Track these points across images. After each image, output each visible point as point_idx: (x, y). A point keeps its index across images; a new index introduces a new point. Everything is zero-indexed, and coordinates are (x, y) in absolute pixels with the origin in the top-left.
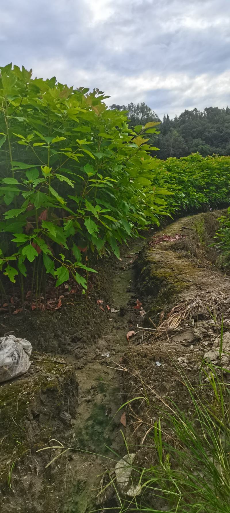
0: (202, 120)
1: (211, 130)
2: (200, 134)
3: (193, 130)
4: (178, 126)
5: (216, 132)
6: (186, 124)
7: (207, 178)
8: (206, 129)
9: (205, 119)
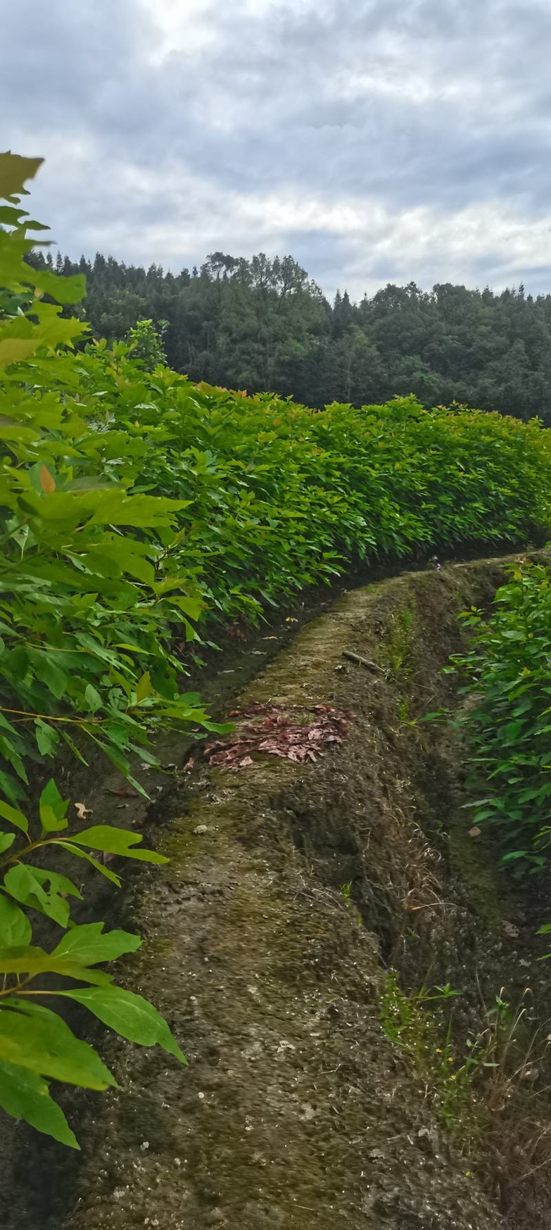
0: (426, 312)
1: (445, 338)
2: (419, 346)
3: (402, 334)
4: (368, 321)
5: (456, 344)
6: (389, 318)
7: (433, 469)
8: (435, 336)
9: (434, 312)
